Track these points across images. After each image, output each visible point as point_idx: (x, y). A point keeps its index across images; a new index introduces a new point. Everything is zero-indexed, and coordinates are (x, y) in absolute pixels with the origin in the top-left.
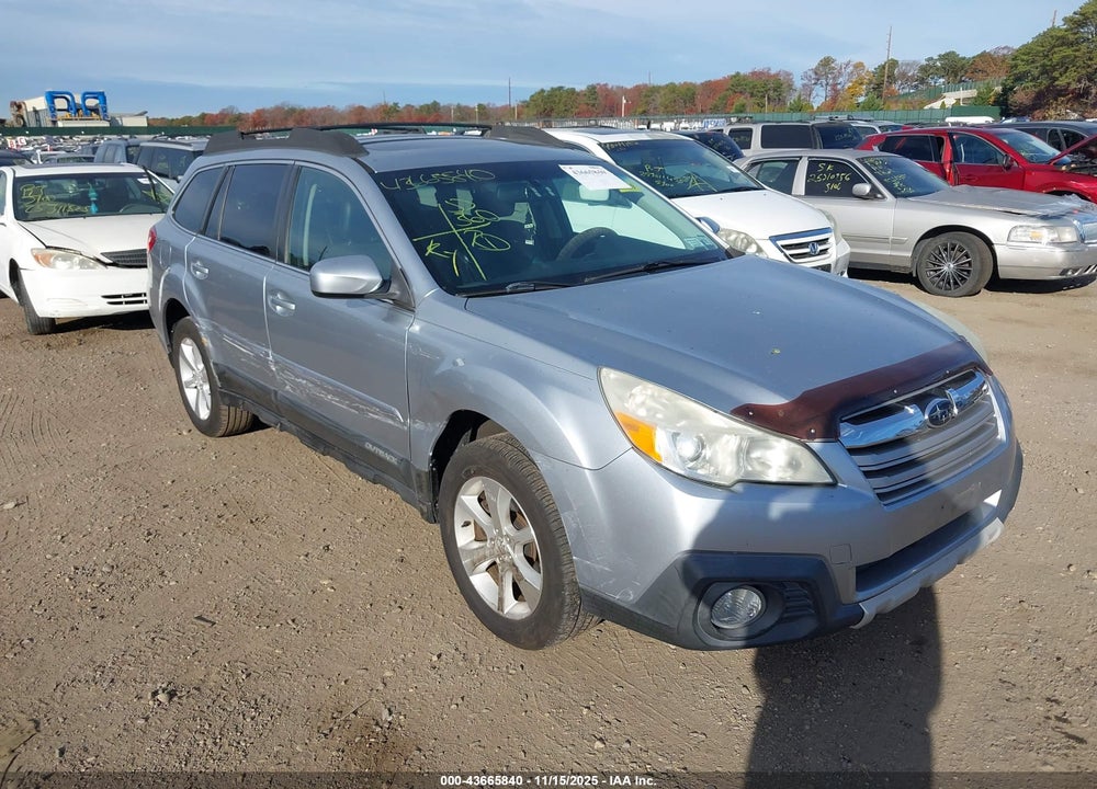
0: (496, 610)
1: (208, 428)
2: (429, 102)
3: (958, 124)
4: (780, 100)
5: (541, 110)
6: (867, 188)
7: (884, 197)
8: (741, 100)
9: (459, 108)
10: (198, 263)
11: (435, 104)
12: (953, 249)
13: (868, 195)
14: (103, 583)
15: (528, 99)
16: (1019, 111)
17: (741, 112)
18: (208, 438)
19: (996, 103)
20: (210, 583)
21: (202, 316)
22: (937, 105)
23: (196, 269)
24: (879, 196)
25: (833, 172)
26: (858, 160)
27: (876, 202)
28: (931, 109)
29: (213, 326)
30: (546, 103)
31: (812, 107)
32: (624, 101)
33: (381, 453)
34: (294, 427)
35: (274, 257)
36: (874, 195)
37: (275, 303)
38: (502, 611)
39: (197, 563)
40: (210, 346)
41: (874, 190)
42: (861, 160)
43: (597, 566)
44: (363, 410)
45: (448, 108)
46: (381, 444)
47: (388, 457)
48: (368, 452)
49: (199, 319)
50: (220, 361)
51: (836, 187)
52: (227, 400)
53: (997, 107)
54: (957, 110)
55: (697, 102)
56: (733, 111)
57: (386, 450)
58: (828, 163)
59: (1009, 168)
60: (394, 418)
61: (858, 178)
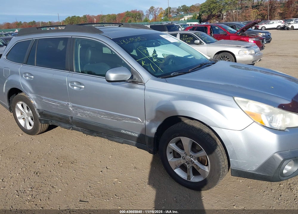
0: (187, 179)
1: (31, 133)
2: (32, 21)
3: (191, 25)
4: (140, 19)
5: (69, 23)
6: (198, 41)
7: (203, 44)
8: (130, 19)
9: (42, 23)
10: (27, 74)
11: (34, 22)
12: (224, 57)
13: (199, 43)
14: (32, 195)
15: (65, 20)
16: (204, 21)
17: (130, 22)
18: (31, 136)
19: (198, 19)
20: (75, 187)
21: (31, 93)
22: (183, 19)
23: (26, 77)
24: (202, 43)
25: (188, 37)
26: (194, 33)
27: (201, 45)
28: (182, 20)
29: (37, 96)
30: (71, 21)
31: (150, 20)
32: (95, 20)
33: (129, 133)
34: (79, 128)
35: (68, 70)
36: (201, 43)
37: (73, 86)
38: (190, 180)
39: (63, 181)
40: (35, 103)
41: (200, 42)
42: (195, 33)
43: (240, 161)
44: (120, 120)
45: (39, 23)
46: (129, 130)
47: (133, 134)
48: (123, 134)
49: (30, 94)
50: (40, 108)
51: (189, 41)
52: (43, 122)
53: (198, 20)
54: (189, 21)
55: (117, 20)
56: (128, 22)
57: (132, 132)
58: (186, 35)
59: (226, 35)
60: (137, 120)
61: (195, 39)
